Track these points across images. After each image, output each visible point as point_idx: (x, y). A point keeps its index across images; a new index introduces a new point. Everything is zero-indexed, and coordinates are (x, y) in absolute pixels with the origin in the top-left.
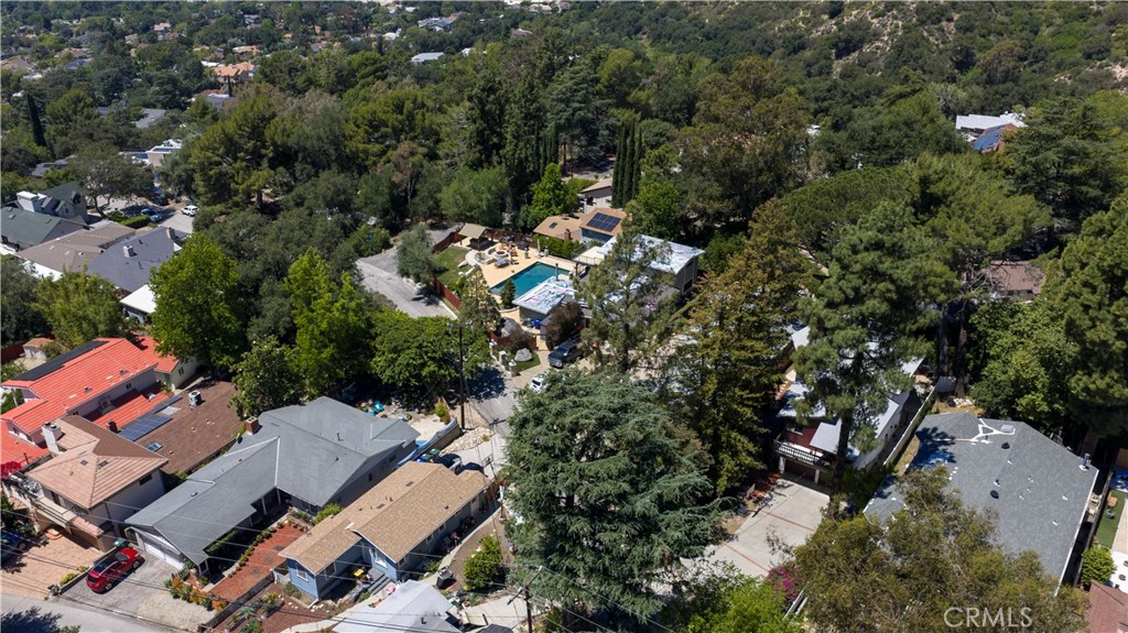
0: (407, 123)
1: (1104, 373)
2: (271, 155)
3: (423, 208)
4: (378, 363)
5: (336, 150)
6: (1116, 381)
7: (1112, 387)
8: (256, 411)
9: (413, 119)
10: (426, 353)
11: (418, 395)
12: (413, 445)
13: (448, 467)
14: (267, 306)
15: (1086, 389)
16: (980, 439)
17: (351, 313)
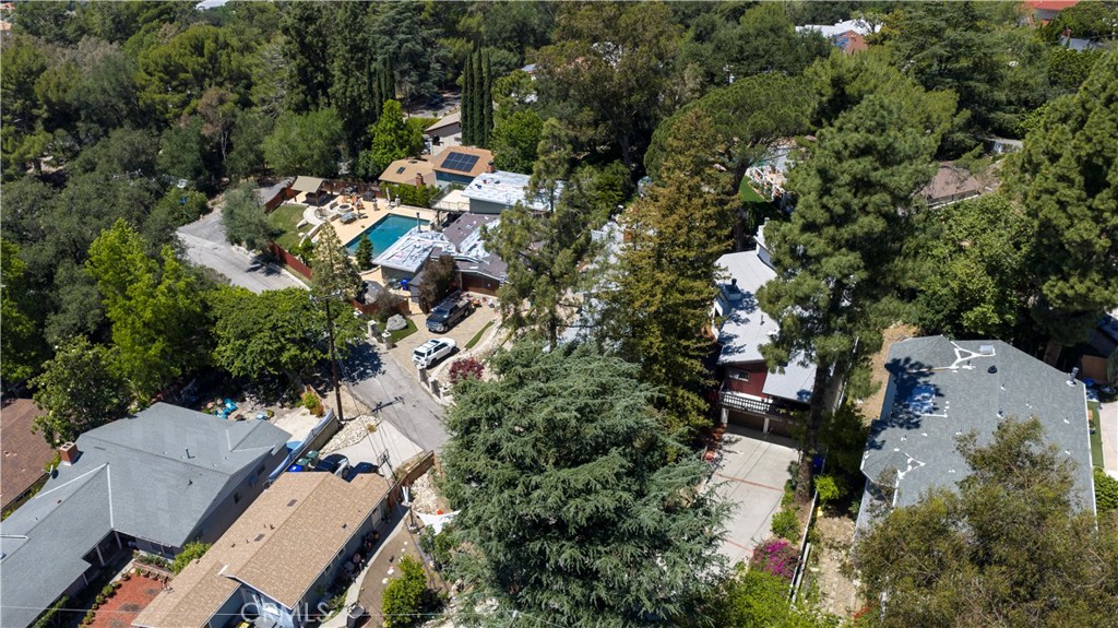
0: (211, 66)
1: (1083, 276)
2: (45, 115)
3: (242, 164)
4: (223, 354)
5: (127, 104)
6: (1097, 284)
7: (1092, 291)
8: (73, 433)
9: (216, 60)
10: (283, 334)
11: (278, 386)
12: (285, 450)
13: (333, 472)
14: (68, 298)
15: (1063, 296)
16: (960, 364)
17: (181, 296)
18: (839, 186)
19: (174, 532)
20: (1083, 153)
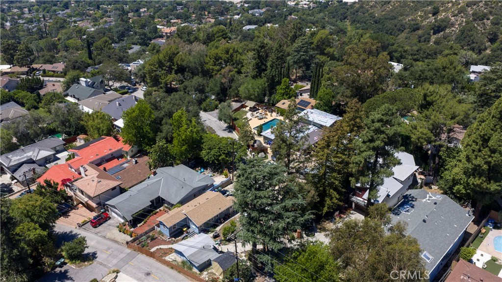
0: (230, 58)
1: (480, 177)
2: (176, 69)
3: (233, 94)
4: (203, 153)
5: (201, 68)
6: (485, 182)
7: (483, 184)
8: (156, 167)
9: (233, 56)
10: (222, 151)
11: (217, 167)
12: (212, 185)
13: (224, 195)
14: (164, 128)
15: (473, 184)
16: (426, 200)
17: (194, 133)
18: (371, 130)
19: (175, 200)
20: (482, 134)
